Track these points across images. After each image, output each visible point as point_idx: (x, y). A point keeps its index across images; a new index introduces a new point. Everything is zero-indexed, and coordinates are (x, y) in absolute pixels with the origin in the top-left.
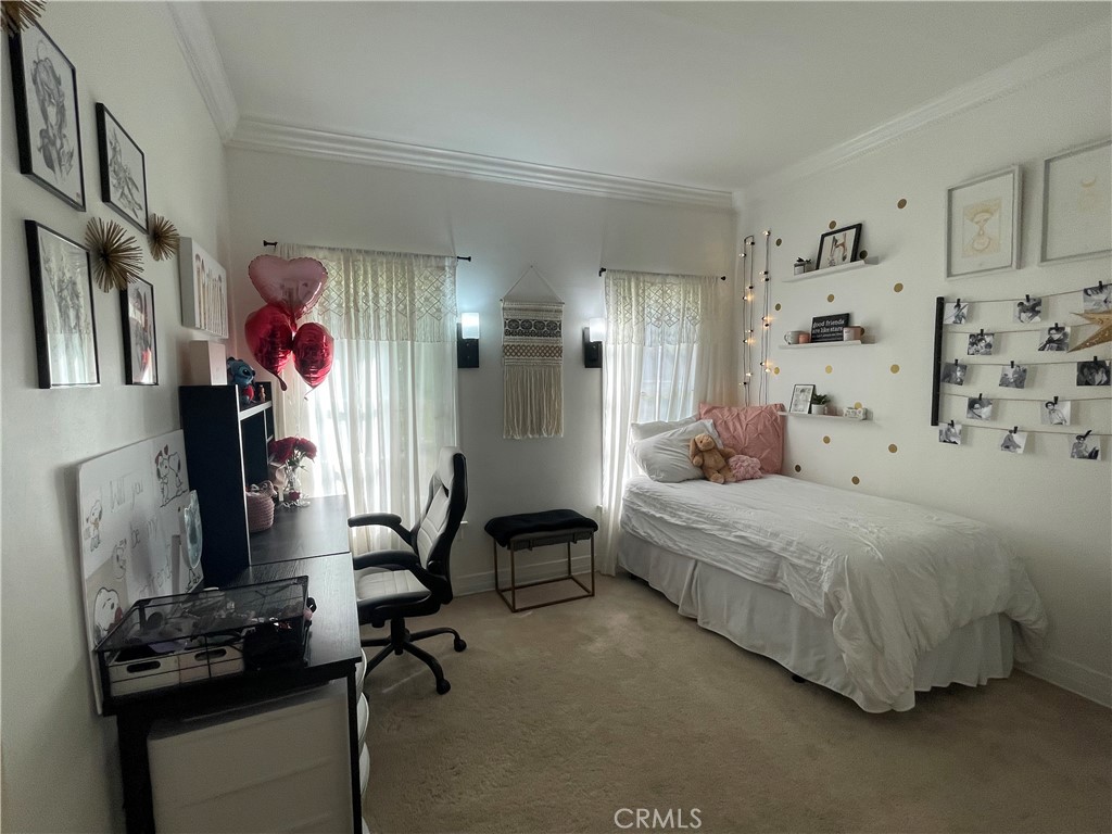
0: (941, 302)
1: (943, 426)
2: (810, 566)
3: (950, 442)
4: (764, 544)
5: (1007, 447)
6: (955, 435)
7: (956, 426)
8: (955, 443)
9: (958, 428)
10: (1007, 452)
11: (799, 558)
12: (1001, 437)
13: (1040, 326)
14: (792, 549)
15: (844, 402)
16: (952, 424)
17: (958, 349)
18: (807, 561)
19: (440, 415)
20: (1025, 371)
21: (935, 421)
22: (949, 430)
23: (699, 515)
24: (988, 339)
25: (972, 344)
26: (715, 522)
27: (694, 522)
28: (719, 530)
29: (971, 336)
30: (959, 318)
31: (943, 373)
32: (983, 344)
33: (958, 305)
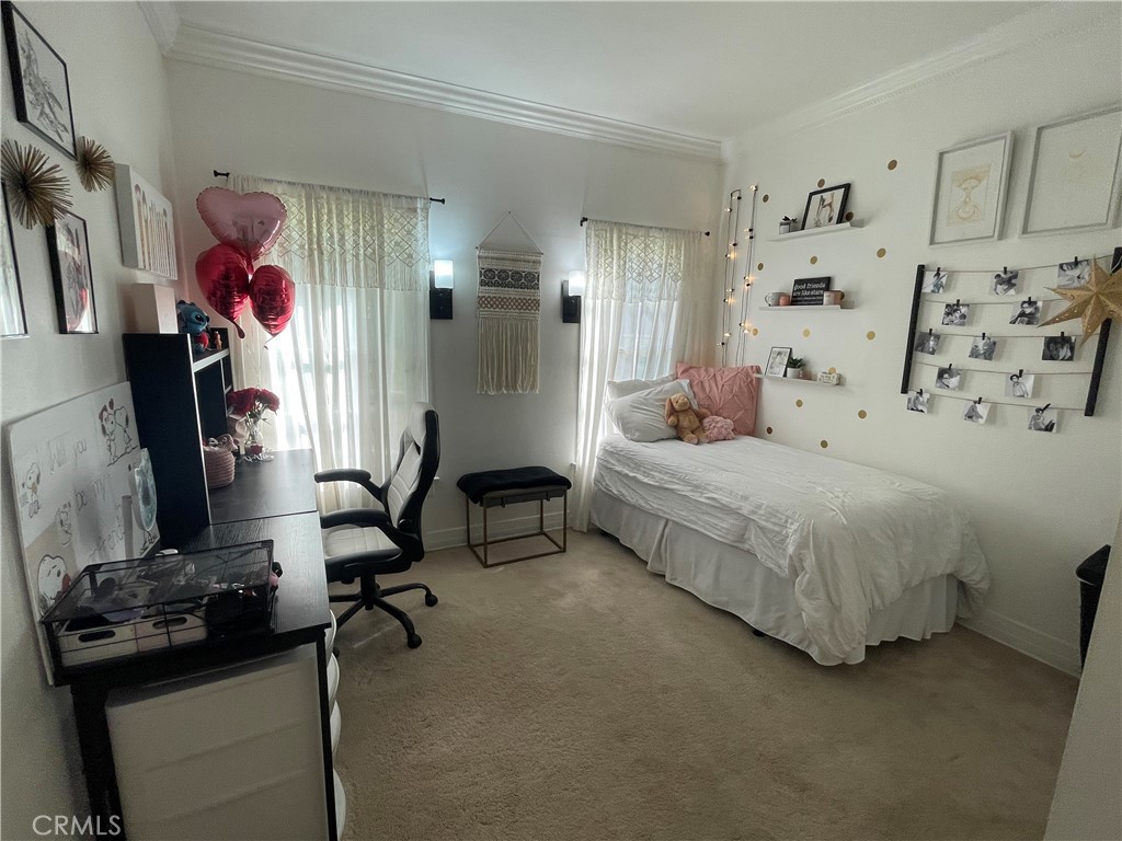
0: (921, 270)
1: (912, 394)
2: (777, 529)
3: (917, 410)
4: (734, 506)
5: (970, 417)
6: (922, 404)
7: (924, 395)
8: (922, 411)
9: (926, 396)
10: (969, 422)
11: (767, 521)
12: (965, 407)
13: (1014, 299)
14: (760, 512)
15: (818, 368)
16: (921, 393)
17: (934, 318)
18: (775, 524)
19: (412, 368)
20: (995, 343)
21: (905, 390)
22: (917, 398)
23: (673, 476)
24: (963, 310)
25: (948, 314)
26: (687, 483)
27: (666, 482)
28: (692, 491)
29: (948, 306)
30: (938, 286)
31: (917, 342)
32: (957, 314)
33: (938, 274)
